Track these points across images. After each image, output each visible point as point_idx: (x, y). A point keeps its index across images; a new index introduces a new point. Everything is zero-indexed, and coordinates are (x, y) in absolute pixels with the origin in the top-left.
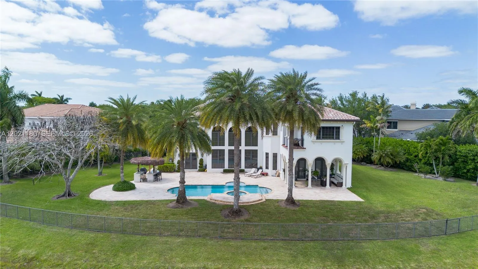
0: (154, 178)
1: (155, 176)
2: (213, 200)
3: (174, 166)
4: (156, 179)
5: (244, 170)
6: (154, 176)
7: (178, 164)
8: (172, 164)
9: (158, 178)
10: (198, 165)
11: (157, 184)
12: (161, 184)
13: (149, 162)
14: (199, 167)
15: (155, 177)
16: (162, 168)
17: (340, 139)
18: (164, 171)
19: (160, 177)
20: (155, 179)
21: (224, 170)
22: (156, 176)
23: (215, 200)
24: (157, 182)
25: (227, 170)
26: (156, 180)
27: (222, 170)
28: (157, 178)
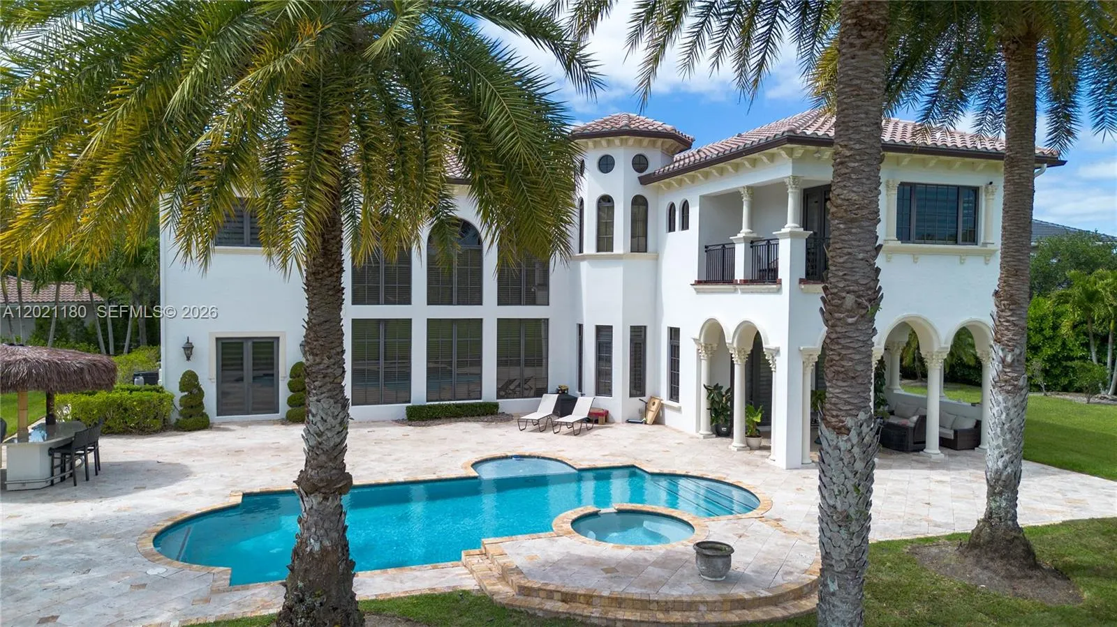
0: (53, 468)
1: (57, 455)
2: (550, 595)
3: (161, 400)
4: (63, 470)
5: (496, 406)
6: (51, 451)
7: (182, 390)
8: (154, 393)
9: (78, 462)
10: (284, 393)
11: (75, 499)
12: (102, 495)
13: (14, 370)
14: (291, 402)
15: (57, 462)
16: (100, 411)
17: (982, 239)
18: (109, 427)
19: (91, 457)
20: (57, 471)
21: (407, 407)
22: (63, 455)
23: (567, 598)
24: (68, 489)
25: (422, 408)
26: (63, 479)
27: (399, 409)
28: (72, 466)
